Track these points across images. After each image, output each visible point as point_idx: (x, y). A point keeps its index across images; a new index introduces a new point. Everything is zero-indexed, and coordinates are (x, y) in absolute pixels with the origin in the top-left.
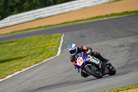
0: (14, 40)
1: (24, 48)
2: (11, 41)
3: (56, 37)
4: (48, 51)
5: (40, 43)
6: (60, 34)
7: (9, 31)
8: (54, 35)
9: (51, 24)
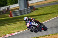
1: (55, 9)
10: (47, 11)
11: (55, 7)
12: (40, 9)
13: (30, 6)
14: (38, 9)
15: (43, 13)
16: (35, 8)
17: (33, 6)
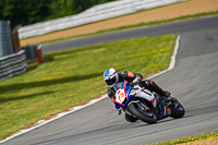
0: (101, 44)
1: (117, 57)
2: (96, 45)
3: (168, 40)
4: (155, 62)
5: (142, 49)
6: (173, 36)
7: (93, 29)
8: (164, 37)
9: (159, 19)
10: (88, 65)
11: (119, 50)
12: (63, 56)
13: (23, 48)
14: (56, 57)
15: (72, 74)
16: (44, 53)
17: (35, 47)
